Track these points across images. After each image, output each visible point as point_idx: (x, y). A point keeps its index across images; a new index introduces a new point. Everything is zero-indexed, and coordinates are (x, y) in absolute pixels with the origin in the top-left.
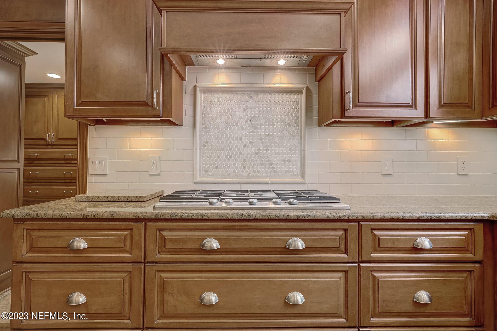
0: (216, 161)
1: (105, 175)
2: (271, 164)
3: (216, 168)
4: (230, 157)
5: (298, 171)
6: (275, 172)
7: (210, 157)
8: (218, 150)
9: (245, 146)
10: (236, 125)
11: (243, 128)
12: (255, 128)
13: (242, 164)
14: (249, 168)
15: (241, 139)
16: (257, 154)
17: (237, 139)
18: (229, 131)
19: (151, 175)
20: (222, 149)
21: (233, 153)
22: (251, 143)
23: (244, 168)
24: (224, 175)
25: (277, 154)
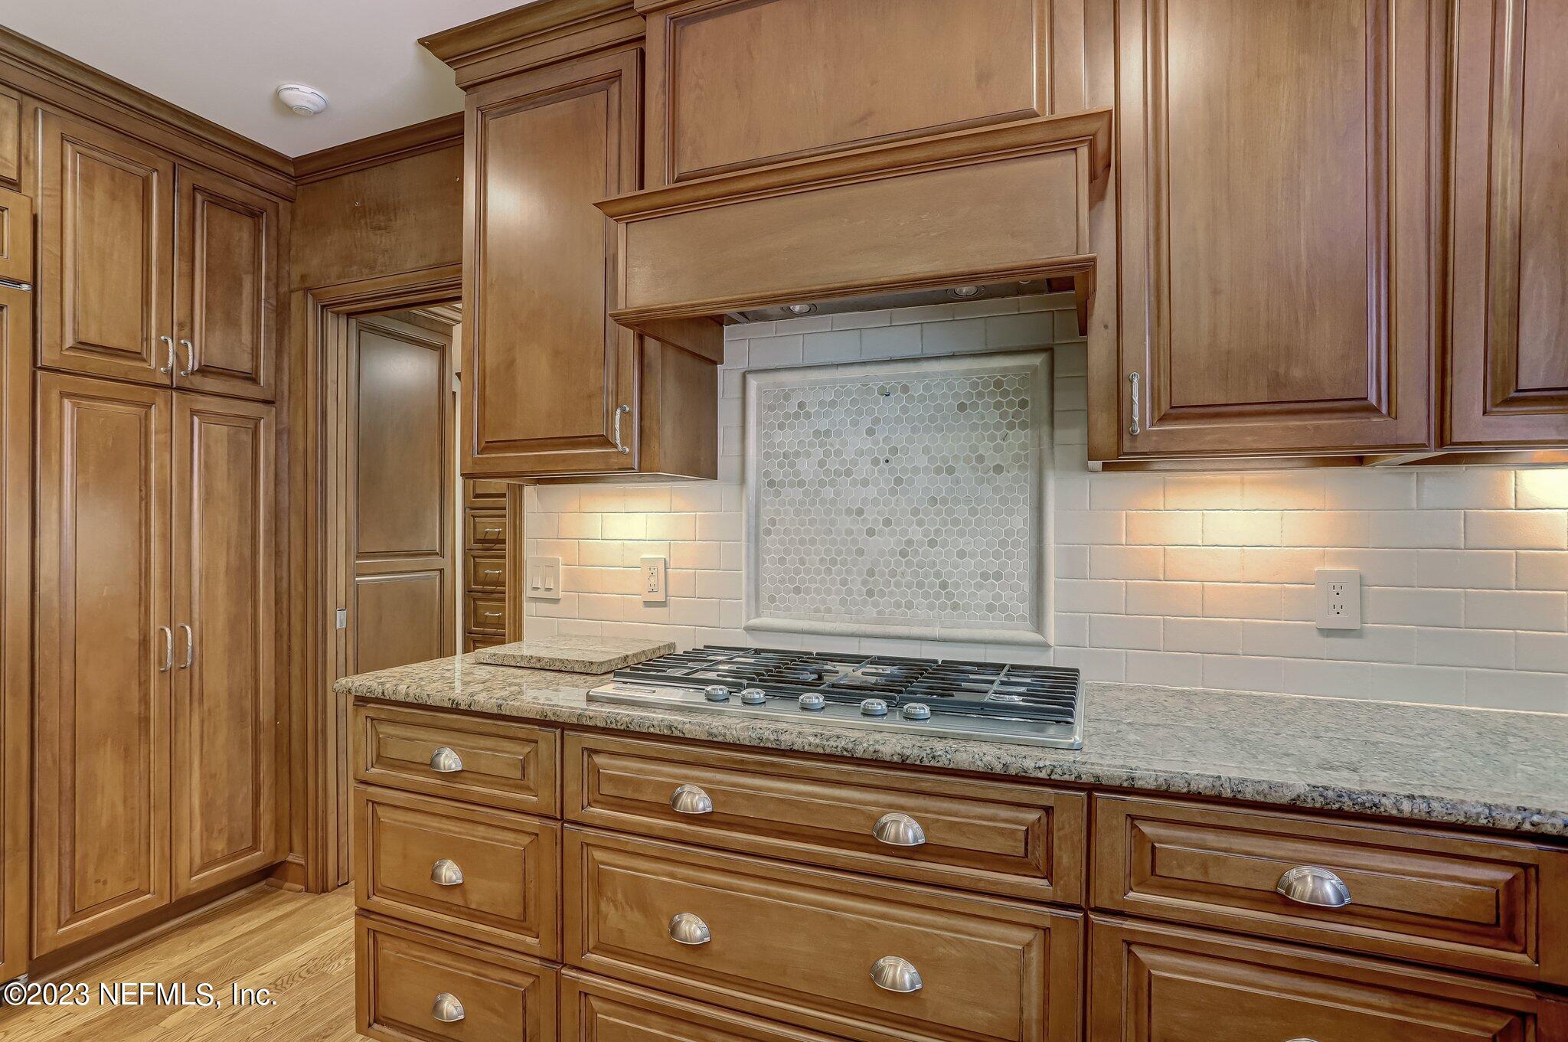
0: (797, 572)
1: (556, 601)
2: (944, 585)
3: (797, 590)
4: (834, 562)
5: (1024, 608)
6: (955, 607)
7: (782, 561)
8: (802, 542)
9: (871, 532)
10: (848, 473)
11: (865, 483)
12: (899, 481)
13: (865, 583)
14: (882, 594)
15: (860, 512)
16: (904, 554)
17: (849, 511)
18: (829, 492)
19: (647, 604)
20: (813, 542)
21: (839, 553)
22: (887, 522)
23: (870, 593)
24: (817, 610)
25: (962, 554)
